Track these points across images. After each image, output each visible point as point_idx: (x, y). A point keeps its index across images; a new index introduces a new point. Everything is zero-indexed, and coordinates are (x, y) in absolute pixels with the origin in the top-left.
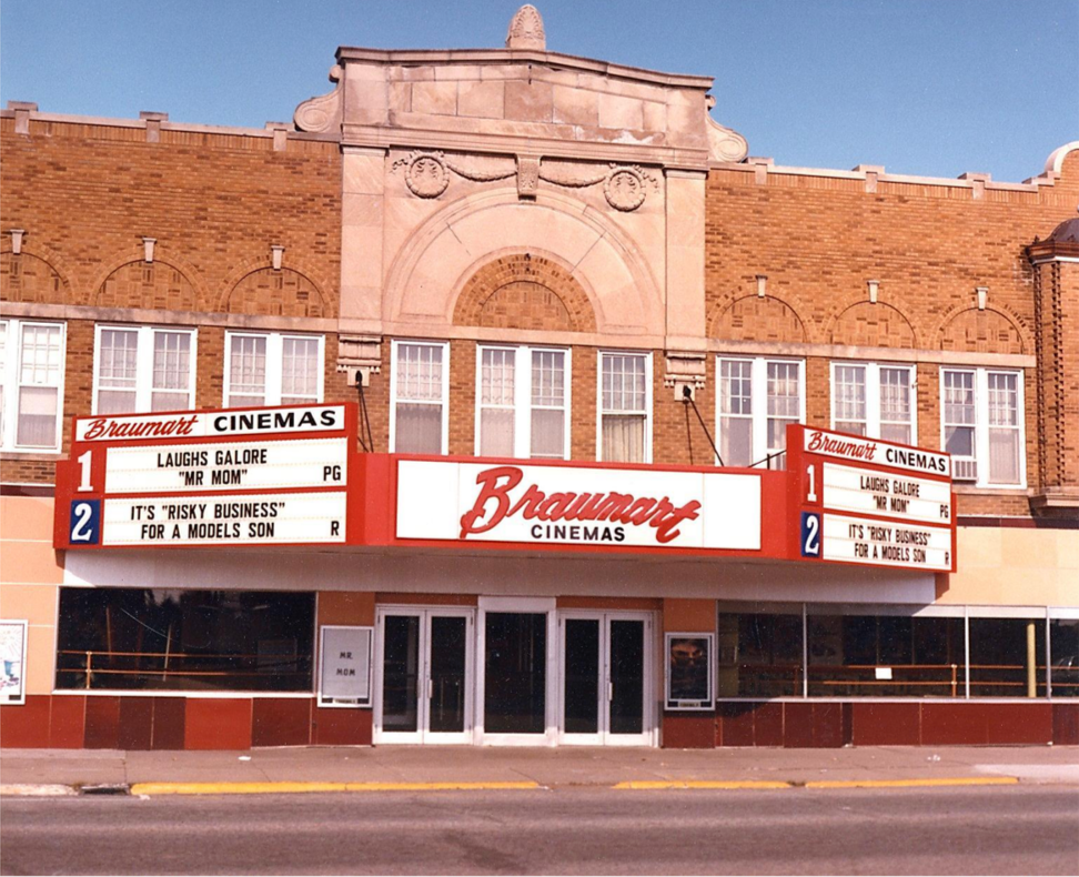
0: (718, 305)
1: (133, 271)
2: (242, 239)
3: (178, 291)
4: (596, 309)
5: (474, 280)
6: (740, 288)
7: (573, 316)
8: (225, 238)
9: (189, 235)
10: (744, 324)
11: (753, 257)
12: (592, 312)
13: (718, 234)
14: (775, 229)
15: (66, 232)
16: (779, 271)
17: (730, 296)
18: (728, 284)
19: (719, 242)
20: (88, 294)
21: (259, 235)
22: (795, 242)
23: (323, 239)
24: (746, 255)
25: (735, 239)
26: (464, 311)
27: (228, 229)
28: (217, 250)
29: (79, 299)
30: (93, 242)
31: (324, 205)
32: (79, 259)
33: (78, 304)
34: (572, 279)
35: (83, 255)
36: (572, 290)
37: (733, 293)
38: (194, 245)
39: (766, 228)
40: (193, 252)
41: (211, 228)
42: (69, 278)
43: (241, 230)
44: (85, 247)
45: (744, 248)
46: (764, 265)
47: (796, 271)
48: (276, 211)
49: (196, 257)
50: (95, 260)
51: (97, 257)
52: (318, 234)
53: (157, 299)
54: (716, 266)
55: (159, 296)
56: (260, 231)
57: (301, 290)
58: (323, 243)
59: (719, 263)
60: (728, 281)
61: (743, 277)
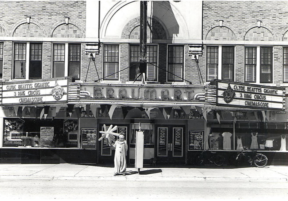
0: (207, 30)
1: (24, 26)
2: (56, 15)
3: (37, 31)
4: (166, 32)
5: (128, 24)
6: (214, 24)
7: (159, 35)
8: (51, 15)
9: (40, 15)
10: (215, 35)
11: (218, 14)
12: (165, 33)
13: (207, 7)
14: (226, 5)
15: (4, 15)
16: (227, 18)
17: (210, 26)
18: (210, 23)
19: (207, 10)
20: (10, 33)
21: (61, 14)
22: (233, 9)
23: (81, 14)
24: (216, 14)
25: (212, 8)
26: (125, 34)
27: (52, 12)
28: (49, 19)
29: (8, 35)
30: (12, 18)
31: (81, 4)
32: (7, 23)
33: (8, 36)
34: (159, 23)
35: (9, 22)
36: (159, 26)
37: (212, 26)
38: (42, 17)
39: (223, 5)
40: (42, 20)
41: (47, 12)
42: (5, 29)
43: (56, 13)
44: (9, 19)
45: (216, 11)
46: (222, 17)
47: (233, 18)
48: (66, 6)
49: (42, 21)
50: (12, 23)
51: (13, 22)
52: (79, 13)
53: (31, 34)
54: (206, 17)
55: (32, 33)
56: (62, 12)
57: (75, 30)
58: (81, 15)
59: (207, 16)
60: (210, 22)
61: (215, 21)
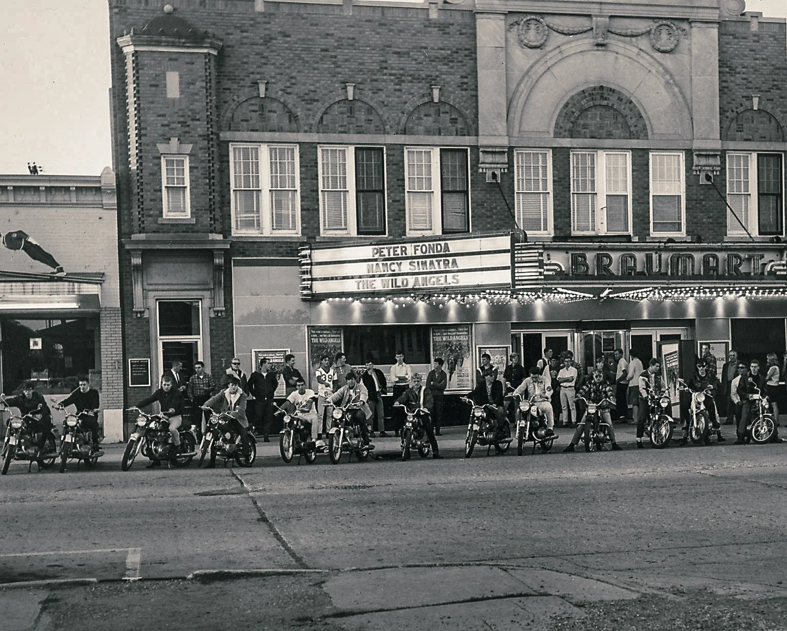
0: (727, 117)
1: (341, 107)
2: (411, 82)
3: (371, 120)
4: (647, 122)
5: (566, 105)
6: (741, 105)
7: (632, 129)
8: (400, 82)
9: (376, 80)
10: (745, 130)
11: (750, 82)
12: (645, 125)
13: (727, 67)
14: (764, 62)
15: (293, 81)
16: (767, 91)
17: (735, 110)
18: (734, 102)
19: (727, 72)
20: (311, 125)
21: (423, 79)
22: (777, 71)
23: (465, 80)
24: (744, 81)
25: (738, 70)
26: (561, 128)
27: (402, 75)
28: (395, 90)
29: (306, 128)
30: (312, 88)
31: (465, 56)
32: (303, 100)
33: (305, 132)
34: (631, 102)
35: (306, 97)
36: (631, 110)
37: (737, 108)
38: (380, 87)
39: (758, 62)
40: (380, 93)
41: (391, 75)
42: (299, 114)
43: (411, 75)
44: (307, 92)
45: (744, 76)
46: (757, 88)
47: (778, 91)
48: (434, 61)
49: (382, 96)
50: (315, 101)
51: (316, 98)
52: (462, 77)
53: (358, 126)
54: (726, 90)
55: (359, 124)
56: (424, 76)
57: (453, 117)
58: (466, 83)
59: (727, 87)
60: (734, 100)
61: (743, 97)
